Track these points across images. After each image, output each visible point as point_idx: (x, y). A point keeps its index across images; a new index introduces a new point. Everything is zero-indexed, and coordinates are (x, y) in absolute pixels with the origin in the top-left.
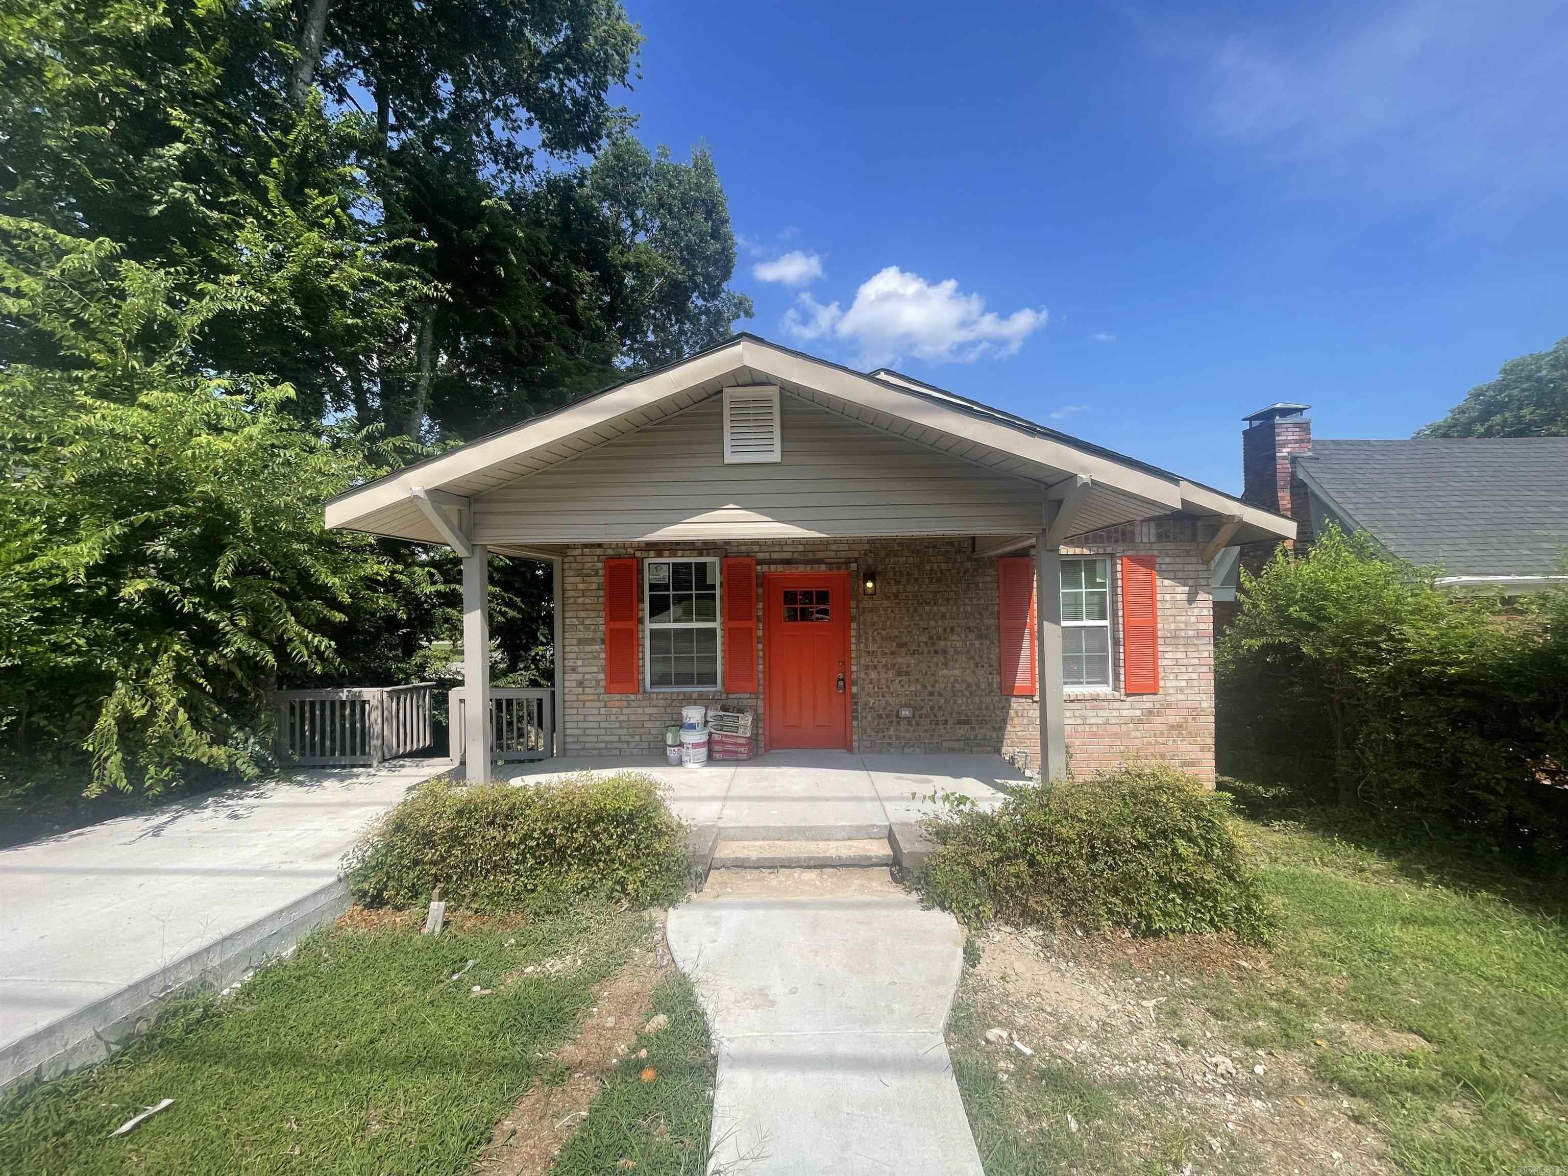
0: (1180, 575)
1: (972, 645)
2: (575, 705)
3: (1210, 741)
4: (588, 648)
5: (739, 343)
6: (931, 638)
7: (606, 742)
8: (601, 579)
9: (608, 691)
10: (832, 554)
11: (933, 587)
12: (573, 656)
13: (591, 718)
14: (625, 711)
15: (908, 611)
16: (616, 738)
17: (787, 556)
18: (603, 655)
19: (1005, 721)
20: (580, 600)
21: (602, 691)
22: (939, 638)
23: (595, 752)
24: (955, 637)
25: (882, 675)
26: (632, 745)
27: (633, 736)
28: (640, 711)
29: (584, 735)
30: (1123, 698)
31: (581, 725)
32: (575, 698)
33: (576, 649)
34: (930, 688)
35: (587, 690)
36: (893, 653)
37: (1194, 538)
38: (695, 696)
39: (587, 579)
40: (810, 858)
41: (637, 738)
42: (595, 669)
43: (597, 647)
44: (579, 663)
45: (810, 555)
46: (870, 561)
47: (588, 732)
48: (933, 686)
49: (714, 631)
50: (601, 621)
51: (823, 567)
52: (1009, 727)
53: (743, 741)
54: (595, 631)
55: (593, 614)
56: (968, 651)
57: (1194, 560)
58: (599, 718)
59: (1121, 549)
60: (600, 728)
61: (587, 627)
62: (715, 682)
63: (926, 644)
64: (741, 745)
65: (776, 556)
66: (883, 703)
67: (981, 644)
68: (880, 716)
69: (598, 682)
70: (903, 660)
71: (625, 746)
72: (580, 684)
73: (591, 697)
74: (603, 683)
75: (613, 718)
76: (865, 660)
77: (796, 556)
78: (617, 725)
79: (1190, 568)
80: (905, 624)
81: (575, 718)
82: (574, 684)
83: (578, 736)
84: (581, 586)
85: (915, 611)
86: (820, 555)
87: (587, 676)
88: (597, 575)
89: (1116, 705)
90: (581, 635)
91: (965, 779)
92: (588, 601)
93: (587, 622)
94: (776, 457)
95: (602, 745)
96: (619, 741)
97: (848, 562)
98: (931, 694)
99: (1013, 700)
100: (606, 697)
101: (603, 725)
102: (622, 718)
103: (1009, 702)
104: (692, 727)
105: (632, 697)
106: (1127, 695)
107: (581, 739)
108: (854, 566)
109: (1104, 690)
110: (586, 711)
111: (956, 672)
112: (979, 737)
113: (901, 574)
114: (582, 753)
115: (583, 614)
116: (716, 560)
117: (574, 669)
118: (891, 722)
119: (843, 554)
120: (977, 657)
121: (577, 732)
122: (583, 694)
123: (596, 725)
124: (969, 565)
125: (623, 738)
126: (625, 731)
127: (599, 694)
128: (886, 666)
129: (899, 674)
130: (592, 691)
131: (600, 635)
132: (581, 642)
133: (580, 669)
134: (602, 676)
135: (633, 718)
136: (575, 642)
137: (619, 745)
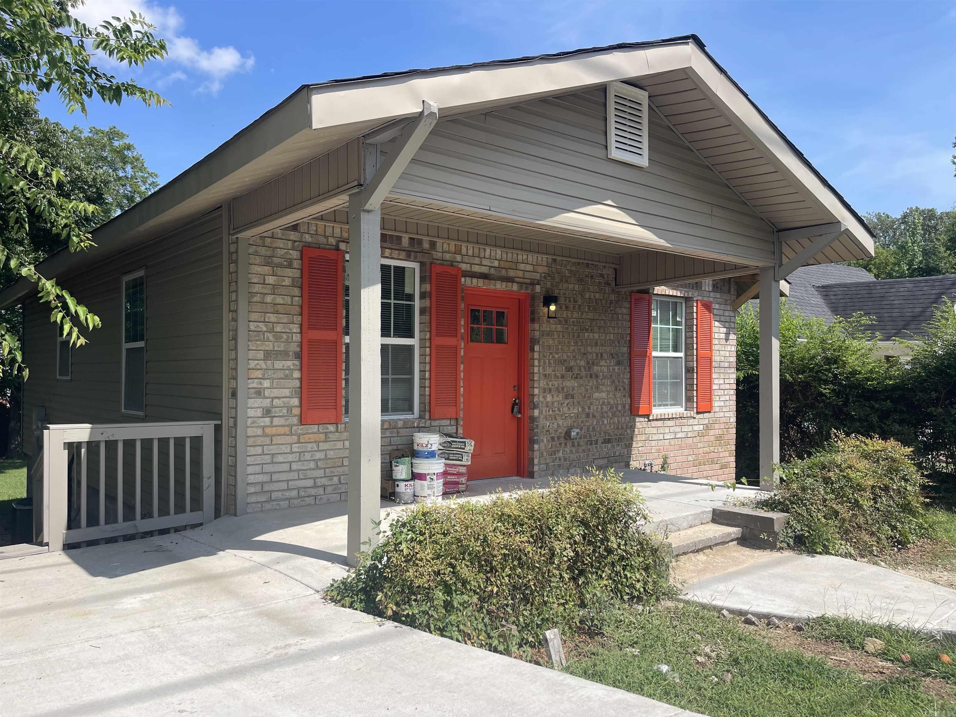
0: (722, 319)
1: (614, 369)
2: (259, 441)
3: (733, 448)
4: (279, 364)
5: (687, 43)
6: (588, 363)
7: (299, 489)
8: (297, 274)
9: (302, 422)
10: (520, 274)
11: (590, 315)
12: (259, 374)
13: (280, 458)
14: (323, 446)
15: (573, 336)
16: (310, 483)
17: (484, 270)
18: (297, 374)
19: (632, 438)
20: (269, 299)
21: (295, 420)
22: (593, 363)
24: (603, 363)
25: (555, 399)
26: (329, 490)
27: (331, 478)
29: (271, 481)
30: (695, 415)
31: (267, 468)
32: (259, 432)
33: (262, 364)
34: (587, 410)
35: (276, 421)
36: (563, 377)
37: (729, 292)
39: (279, 271)
41: (336, 479)
42: (287, 392)
43: (289, 363)
44: (266, 384)
45: (504, 272)
46: (549, 285)
47: (275, 477)
48: (589, 408)
49: (410, 349)
50: (296, 328)
51: (515, 287)
52: (634, 445)
53: (463, 470)
54: (287, 341)
55: (285, 319)
56: (611, 376)
57: (728, 308)
58: (290, 458)
59: (696, 294)
60: (291, 470)
61: (277, 336)
62: (410, 409)
63: (585, 368)
65: (476, 269)
66: (555, 426)
67: (619, 369)
68: (553, 439)
69: (290, 409)
70: (569, 383)
71: (321, 491)
72: (267, 412)
73: (281, 430)
74: (297, 411)
75: (308, 456)
76: (543, 383)
77: (492, 271)
78: (312, 465)
79: (727, 313)
80: (572, 348)
81: (259, 460)
82: (259, 413)
83: (262, 484)
84: (271, 280)
85: (578, 336)
86: (512, 273)
87: (276, 402)
88: (290, 266)
89: (691, 421)
90: (269, 346)
92: (279, 300)
93: (278, 328)
94: (643, 161)
95: (294, 493)
96: (315, 486)
97: (533, 284)
98: (588, 415)
99: (638, 419)
100: (300, 429)
101: (294, 466)
102: (319, 455)
103: (634, 421)
105: (332, 428)
106: (698, 413)
107: (266, 488)
108: (538, 288)
109: (679, 410)
110: (274, 449)
111: (604, 395)
112: (617, 454)
113: (570, 302)
115: (272, 318)
116: (416, 266)
117: (259, 393)
118: (560, 444)
119: (528, 275)
120: (616, 381)
121: (260, 478)
122: (272, 426)
123: (286, 467)
124: (613, 297)
125: (320, 482)
126: (321, 473)
127: (291, 426)
128: (557, 388)
129: (566, 397)
130: (281, 421)
131: (294, 347)
132: (268, 355)
133: (267, 393)
134: (295, 402)
135: (331, 454)
136: (261, 355)
137: (313, 492)
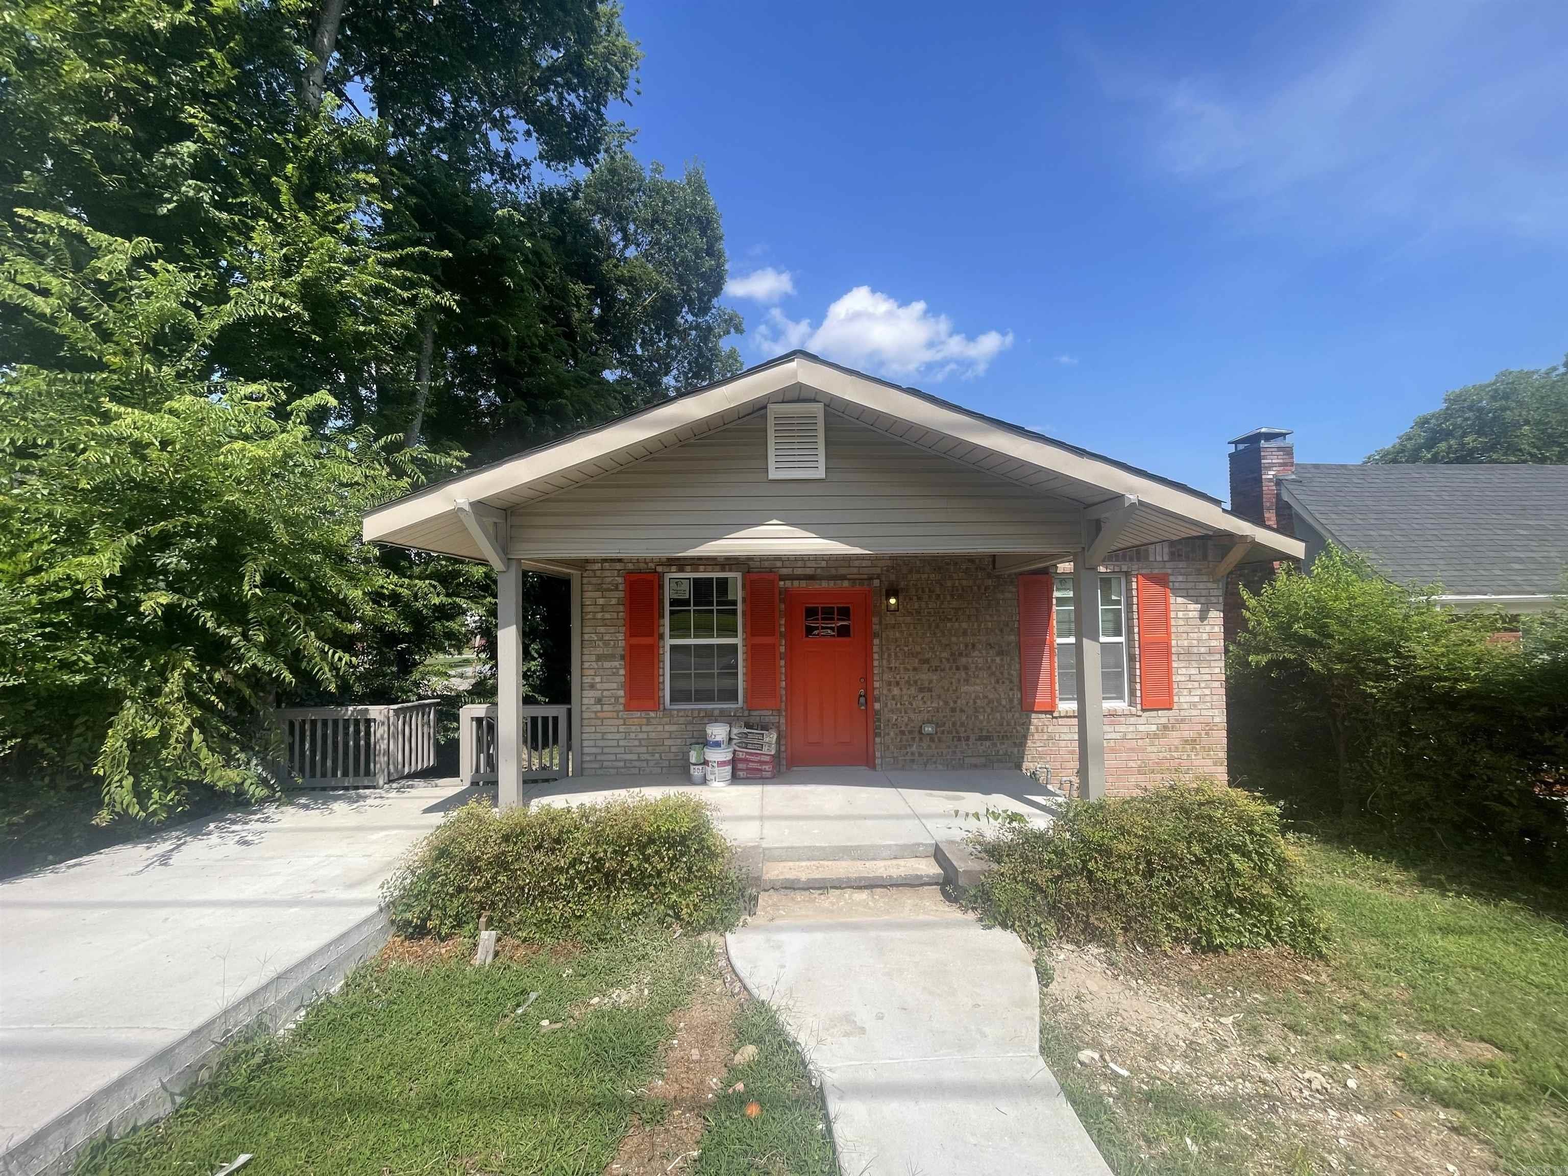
0: (1191, 592)
1: (994, 660)
2: (593, 722)
3: (1223, 755)
4: (607, 665)
5: (793, 360)
6: (952, 654)
7: (625, 761)
8: (622, 594)
9: (628, 708)
10: (855, 570)
11: (955, 604)
12: (592, 672)
13: (609, 736)
14: (644, 728)
15: (930, 627)
16: (635, 757)
17: (809, 572)
18: (622, 672)
19: (1025, 737)
20: (599, 616)
21: (621, 707)
22: (961, 654)
23: (613, 771)
24: (976, 653)
25: (905, 691)
26: (651, 764)
27: (653, 754)
28: (660, 728)
29: (602, 753)
30: (1140, 713)
31: (600, 743)
32: (593, 716)
33: (594, 665)
34: (952, 704)
35: (606, 708)
36: (915, 669)
37: (1205, 557)
38: (716, 713)
39: (607, 594)
40: (860, 879)
41: (657, 756)
42: (615, 686)
43: (616, 664)
44: (598, 679)
45: (833, 572)
46: (893, 577)
47: (606, 750)
48: (955, 702)
49: (735, 647)
50: (621, 636)
51: (846, 584)
52: (1029, 743)
53: (767, 759)
54: (614, 646)
55: (612, 630)
56: (989, 668)
57: (1205, 578)
58: (618, 736)
59: (1135, 567)
60: (618, 746)
61: (606, 644)
62: (735, 698)
63: (948, 660)
64: (765, 763)
65: (799, 572)
66: (906, 719)
67: (1002, 660)
68: (902, 733)
69: (617, 698)
70: (925, 677)
71: (644, 764)
72: (599, 701)
73: (609, 715)
74: (622, 700)
75: (633, 736)
76: (887, 676)
77: (819, 571)
78: (637, 743)
79: (1201, 586)
80: (927, 640)
81: (593, 736)
82: (592, 701)
83: (596, 755)
84: (601, 601)
85: (937, 626)
86: (843, 571)
87: (605, 693)
88: (617, 589)
89: (1133, 720)
90: (600, 651)
91: (995, 796)
92: (607, 616)
93: (607, 637)
94: (821, 473)
95: (622, 764)
96: (639, 760)
97: (871, 579)
98: (953, 710)
99: (1033, 716)
100: (625, 715)
101: (621, 743)
102: (641, 736)
103: (1029, 718)
104: (717, 744)
105: (652, 714)
106: (1143, 710)
107: (599, 758)
108: (876, 583)
109: (1120, 705)
110: (603, 729)
111: (978, 688)
112: (1001, 752)
113: (923, 591)
114: (599, 772)
115: (602, 630)
116: (738, 575)
117: (592, 686)
118: (913, 739)
119: (866, 571)
120: (998, 673)
121: (594, 750)
122: (602, 711)
123: (615, 743)
124: (989, 582)
125: (643, 757)
126: (644, 750)
127: (618, 712)
128: (908, 682)
129: (921, 690)
130: (610, 708)
131: (620, 651)
132: (599, 658)
133: (598, 686)
134: (621, 693)
135: (653, 735)
136: (594, 658)
137: (637, 764)
